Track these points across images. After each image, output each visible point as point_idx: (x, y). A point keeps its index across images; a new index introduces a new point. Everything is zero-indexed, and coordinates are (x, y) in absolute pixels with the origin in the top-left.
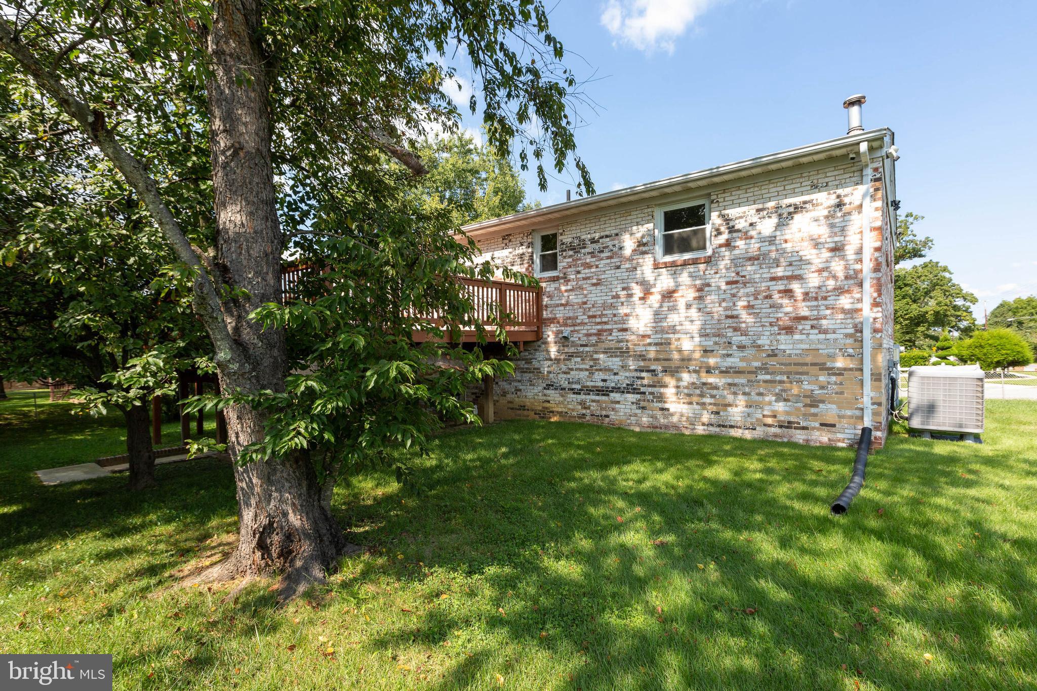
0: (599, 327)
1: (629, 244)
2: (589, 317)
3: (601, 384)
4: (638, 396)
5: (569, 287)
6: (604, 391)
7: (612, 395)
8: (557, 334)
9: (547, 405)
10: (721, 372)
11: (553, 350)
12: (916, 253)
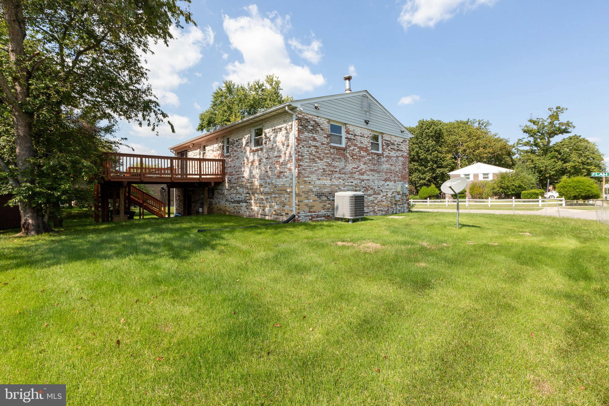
0: (238, 176)
1: (244, 141)
2: (236, 172)
3: (238, 199)
4: (246, 204)
5: (231, 160)
6: (239, 202)
7: (241, 203)
8: (228, 178)
9: (226, 208)
10: (265, 194)
11: (227, 185)
12: (565, 131)
